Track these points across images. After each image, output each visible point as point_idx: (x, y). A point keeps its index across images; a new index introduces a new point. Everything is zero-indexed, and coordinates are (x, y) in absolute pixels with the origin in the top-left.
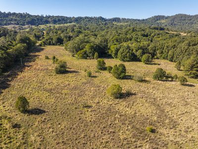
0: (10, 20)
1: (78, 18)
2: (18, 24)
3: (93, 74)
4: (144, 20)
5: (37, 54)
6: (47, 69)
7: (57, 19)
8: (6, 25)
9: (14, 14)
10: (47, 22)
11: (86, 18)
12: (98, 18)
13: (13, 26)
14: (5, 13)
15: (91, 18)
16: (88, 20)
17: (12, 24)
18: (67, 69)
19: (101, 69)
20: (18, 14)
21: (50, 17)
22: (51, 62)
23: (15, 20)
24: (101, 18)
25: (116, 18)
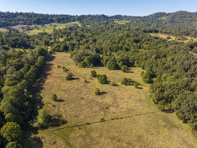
0: (18, 20)
1: (81, 16)
2: (25, 24)
3: (88, 81)
4: (145, 17)
5: (51, 62)
6: (61, 77)
7: (61, 18)
8: (15, 25)
9: (21, 14)
10: (52, 21)
11: (89, 16)
12: (101, 16)
13: (21, 26)
14: (13, 13)
15: (94, 16)
16: (90, 18)
17: (20, 24)
18: (73, 77)
19: (93, 76)
20: (24, 14)
21: (54, 16)
22: (62, 70)
23: (23, 20)
24: (104, 16)
25: (118, 16)
